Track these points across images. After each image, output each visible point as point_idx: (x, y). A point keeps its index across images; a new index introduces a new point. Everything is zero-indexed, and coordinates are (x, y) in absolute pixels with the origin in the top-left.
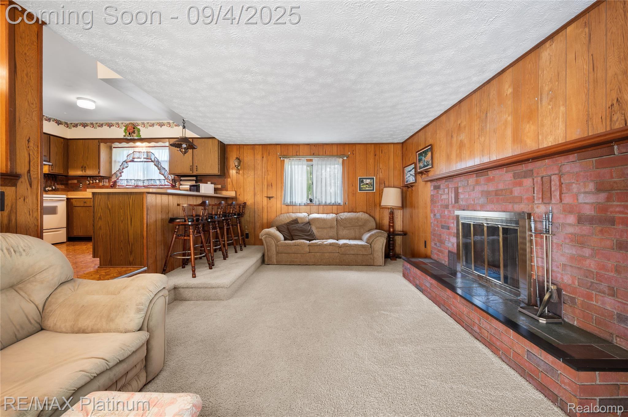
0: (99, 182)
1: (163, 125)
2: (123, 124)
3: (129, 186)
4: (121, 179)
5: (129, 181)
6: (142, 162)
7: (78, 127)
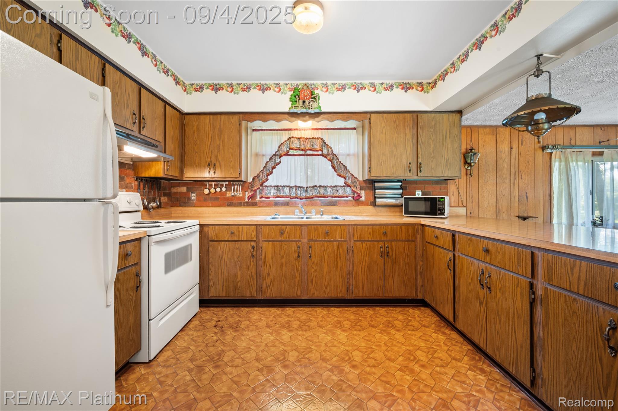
0: (226, 190)
1: (361, 89)
2: (289, 86)
3: (281, 197)
4: (266, 186)
5: (281, 188)
6: (303, 157)
7: (203, 91)
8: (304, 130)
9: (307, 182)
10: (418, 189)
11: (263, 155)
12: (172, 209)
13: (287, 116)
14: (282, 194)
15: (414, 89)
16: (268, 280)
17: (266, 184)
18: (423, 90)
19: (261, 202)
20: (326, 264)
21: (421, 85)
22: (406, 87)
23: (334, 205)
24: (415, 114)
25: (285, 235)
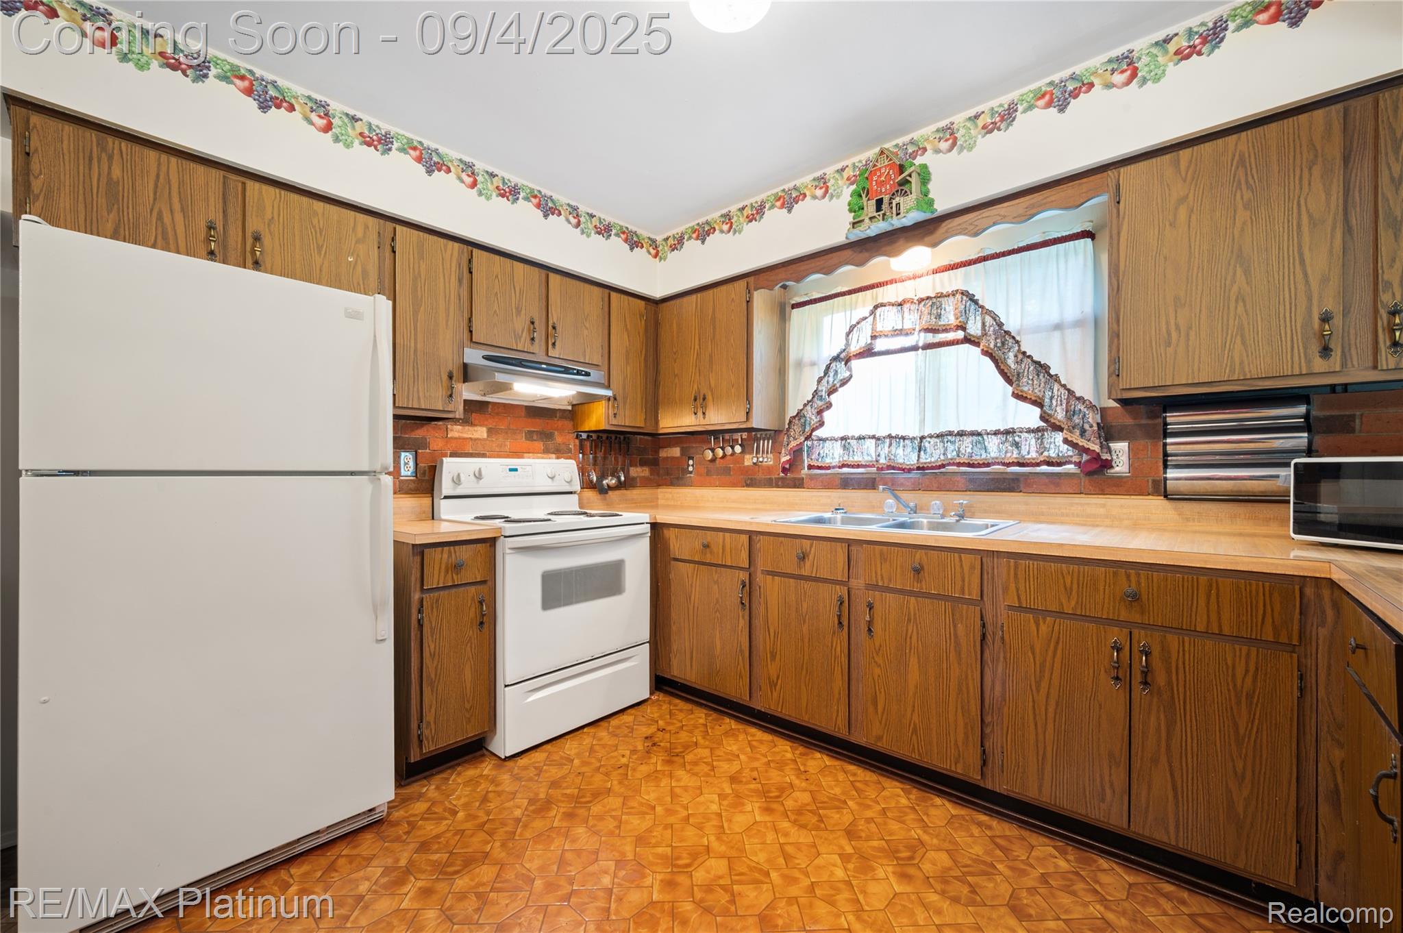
0: (743, 452)
1: (1075, 93)
2: (847, 174)
3: (853, 467)
4: (820, 439)
5: (853, 442)
6: (912, 353)
8: (915, 277)
9: (923, 421)
11: (813, 364)
12: (659, 490)
14: (857, 458)
16: (773, 669)
17: (817, 433)
19: (812, 477)
20: (913, 662)
23: (1011, 490)
25: (808, 563)
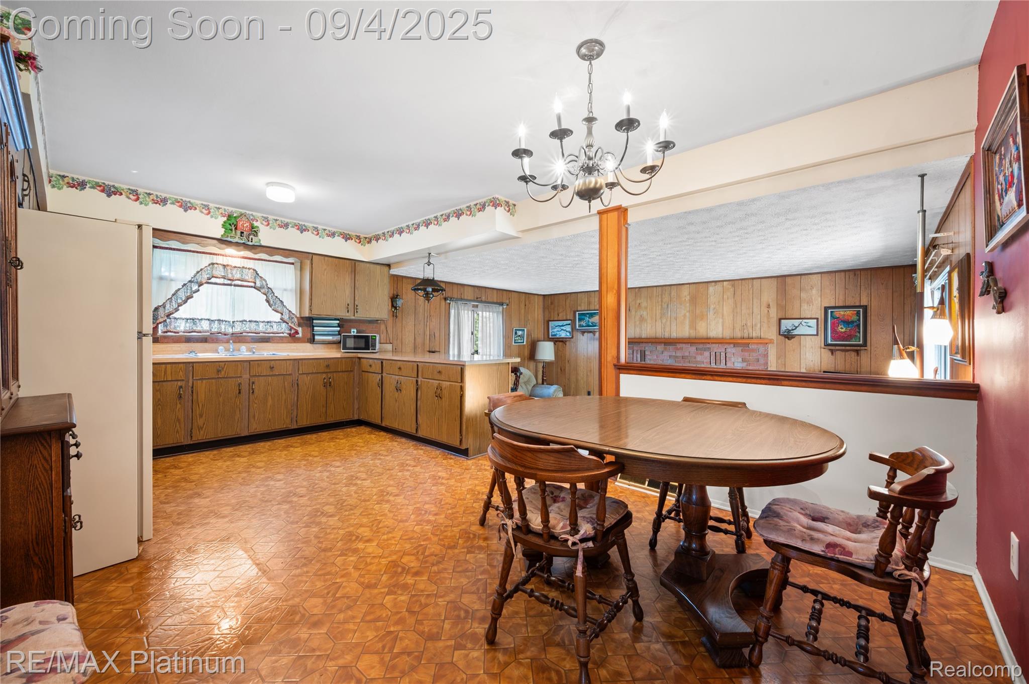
1: (305, 230)
3: (197, 332)
4: (175, 318)
5: (197, 321)
6: (229, 287)
7: (85, 190)
8: (232, 257)
9: (234, 315)
10: (354, 328)
11: (173, 281)
13: (215, 242)
14: (199, 329)
15: (353, 240)
16: (200, 422)
17: (176, 315)
18: (360, 242)
19: (165, 337)
20: (270, 398)
21: (358, 237)
22: (347, 237)
23: (267, 342)
24: (354, 262)
25: (223, 373)
